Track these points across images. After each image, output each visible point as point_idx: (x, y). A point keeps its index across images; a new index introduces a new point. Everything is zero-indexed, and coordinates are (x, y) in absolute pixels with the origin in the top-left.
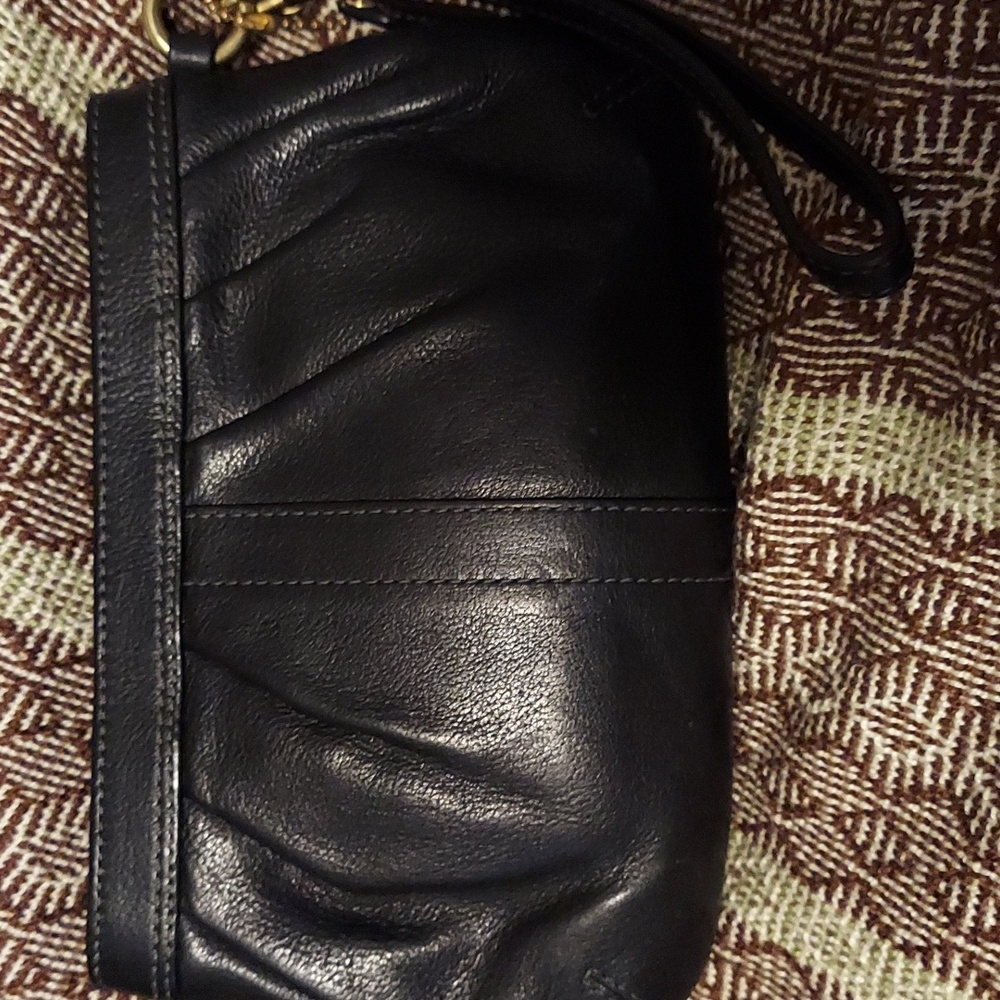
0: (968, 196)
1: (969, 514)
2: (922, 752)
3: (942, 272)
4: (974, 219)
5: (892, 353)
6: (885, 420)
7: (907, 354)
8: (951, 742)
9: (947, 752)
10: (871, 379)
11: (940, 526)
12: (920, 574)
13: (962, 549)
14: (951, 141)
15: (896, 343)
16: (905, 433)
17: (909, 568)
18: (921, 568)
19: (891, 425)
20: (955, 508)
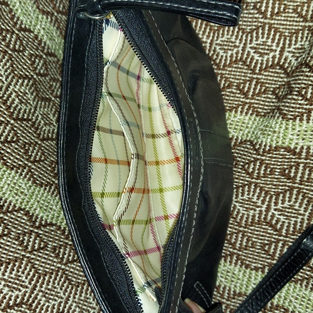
0: (272, 54)
1: (268, 142)
2: (255, 210)
3: (264, 77)
4: (273, 61)
5: (248, 101)
6: (244, 120)
7: (253, 101)
8: (265, 206)
9: (264, 209)
10: (242, 108)
11: (258, 147)
12: (252, 161)
13: (265, 152)
14: (268, 38)
15: (250, 98)
16: (251, 123)
17: (248, 160)
18: (252, 159)
19: (246, 121)
20: (264, 141)
